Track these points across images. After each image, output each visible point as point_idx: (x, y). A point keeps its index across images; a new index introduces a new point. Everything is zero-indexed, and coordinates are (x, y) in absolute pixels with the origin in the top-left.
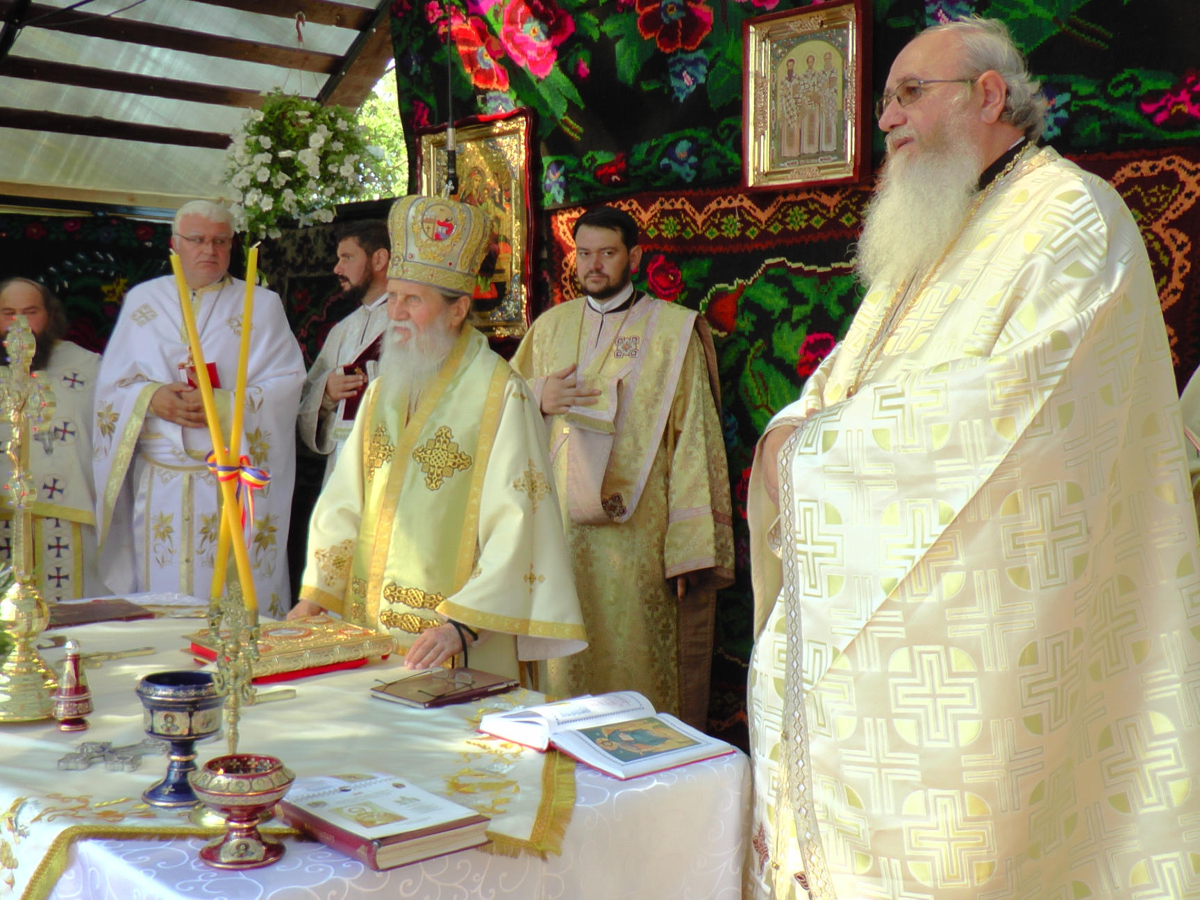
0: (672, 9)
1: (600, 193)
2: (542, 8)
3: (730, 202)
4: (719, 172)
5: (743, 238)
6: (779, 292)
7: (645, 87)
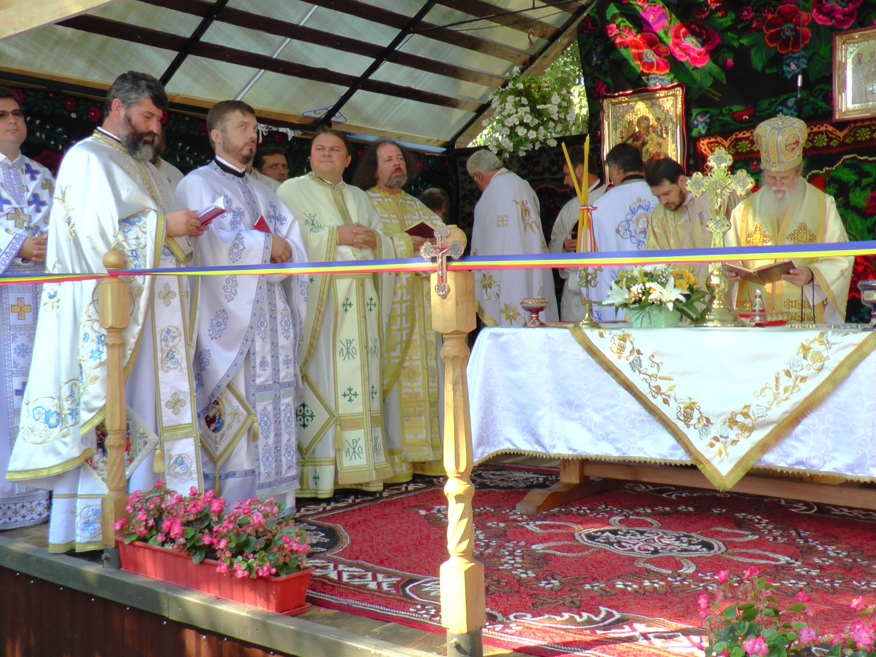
0: (787, 31)
1: (731, 127)
2: (697, 29)
3: (819, 128)
4: (812, 113)
5: (828, 146)
6: (853, 172)
7: (768, 71)
